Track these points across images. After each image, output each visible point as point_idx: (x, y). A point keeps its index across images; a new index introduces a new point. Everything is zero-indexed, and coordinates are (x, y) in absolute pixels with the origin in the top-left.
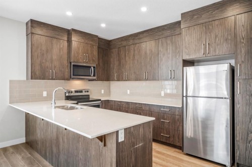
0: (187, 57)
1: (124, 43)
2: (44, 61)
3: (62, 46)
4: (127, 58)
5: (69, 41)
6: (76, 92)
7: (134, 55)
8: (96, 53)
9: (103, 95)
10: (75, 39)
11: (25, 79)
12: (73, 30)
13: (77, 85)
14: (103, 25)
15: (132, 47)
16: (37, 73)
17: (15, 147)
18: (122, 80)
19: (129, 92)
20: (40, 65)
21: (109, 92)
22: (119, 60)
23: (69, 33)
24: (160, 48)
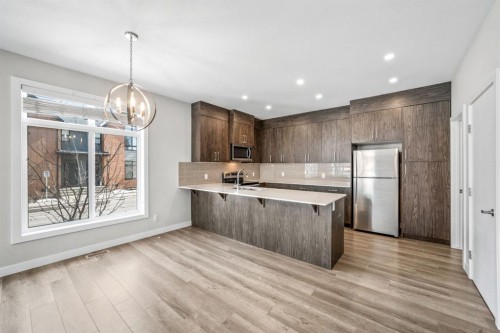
0: (355, 141)
1: (281, 124)
2: (210, 143)
4: (284, 140)
5: (230, 122)
6: (232, 174)
7: (293, 138)
8: (252, 134)
9: (253, 178)
12: (235, 111)
15: (291, 130)
16: (205, 155)
18: (279, 162)
19: (283, 174)
20: (208, 147)
21: (258, 175)
22: (275, 141)
24: (324, 131)
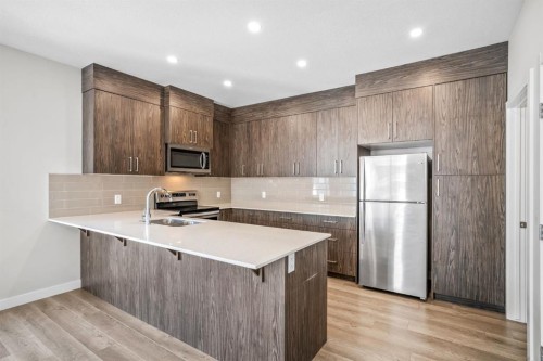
0: (364, 142)
1: (259, 115)
2: (118, 140)
3: (150, 115)
4: (263, 139)
5: (164, 107)
6: (175, 195)
7: (276, 136)
8: (209, 130)
9: (219, 201)
10: (174, 103)
11: (80, 172)
12: (172, 87)
13: (176, 183)
14: (228, 84)
15: (272, 123)
16: (106, 162)
17: (63, 298)
18: (255, 175)
19: (264, 195)
20: (112, 147)
21: (228, 197)
22: (250, 143)
23: (163, 92)
24: (320, 126)
